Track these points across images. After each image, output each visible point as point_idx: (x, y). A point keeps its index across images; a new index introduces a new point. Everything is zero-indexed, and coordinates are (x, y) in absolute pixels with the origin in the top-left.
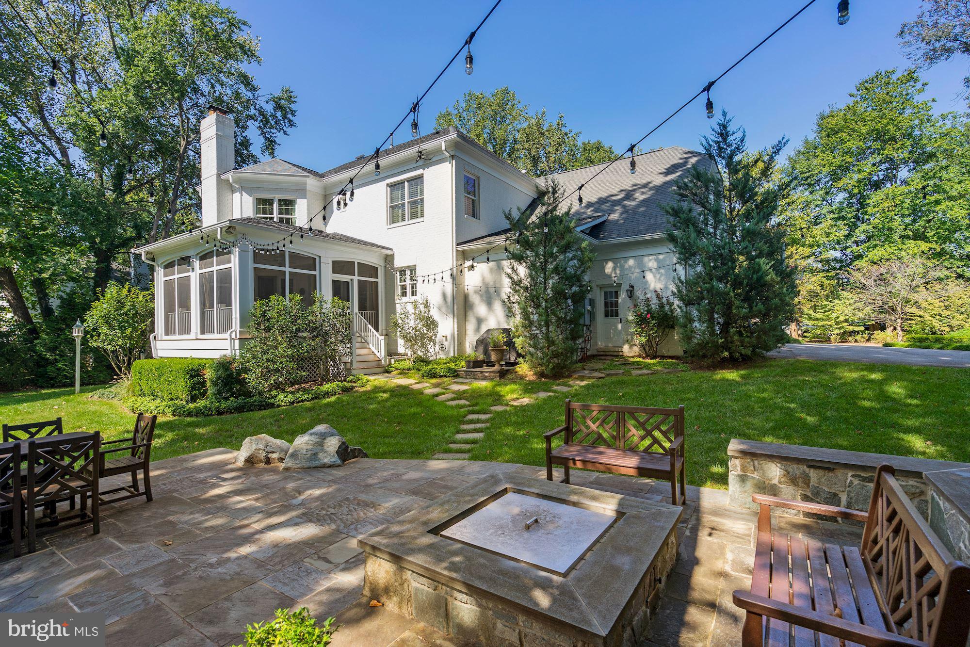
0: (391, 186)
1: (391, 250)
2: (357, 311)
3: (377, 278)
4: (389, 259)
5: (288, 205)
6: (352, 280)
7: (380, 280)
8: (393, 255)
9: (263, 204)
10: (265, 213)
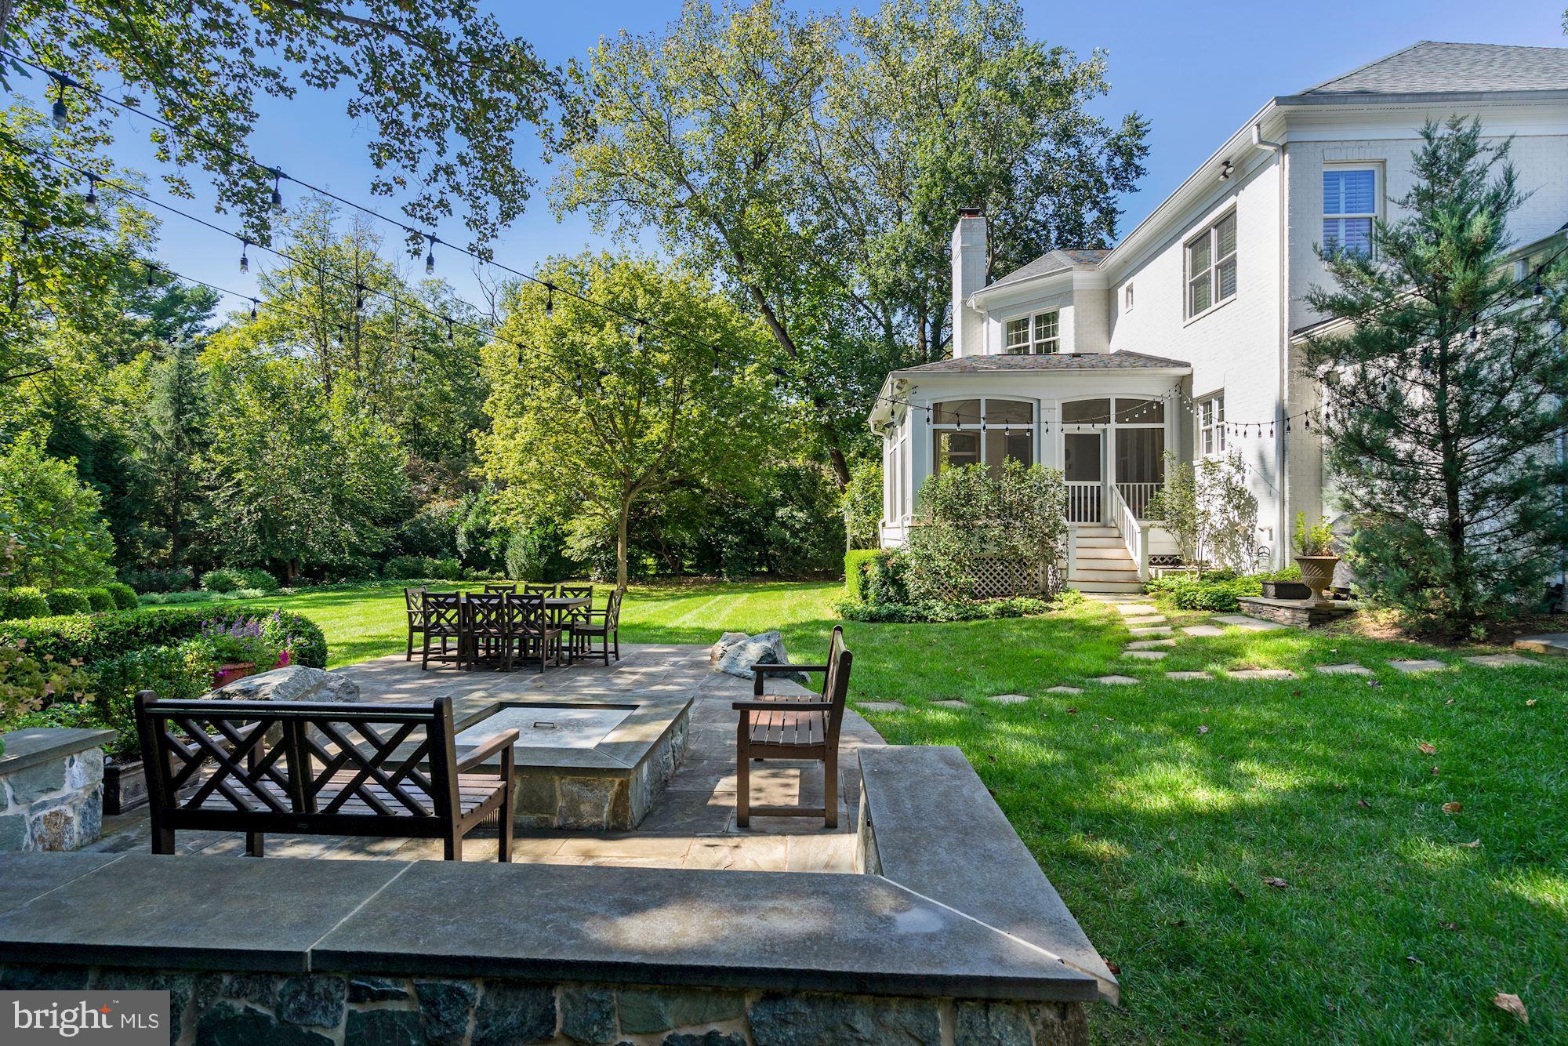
0: (1190, 244)
1: (1188, 365)
2: (1114, 483)
3: (1162, 421)
4: (1184, 384)
5: (1047, 321)
6: (1105, 431)
7: (1169, 426)
8: (1191, 375)
9: (1017, 328)
10: (1018, 342)
